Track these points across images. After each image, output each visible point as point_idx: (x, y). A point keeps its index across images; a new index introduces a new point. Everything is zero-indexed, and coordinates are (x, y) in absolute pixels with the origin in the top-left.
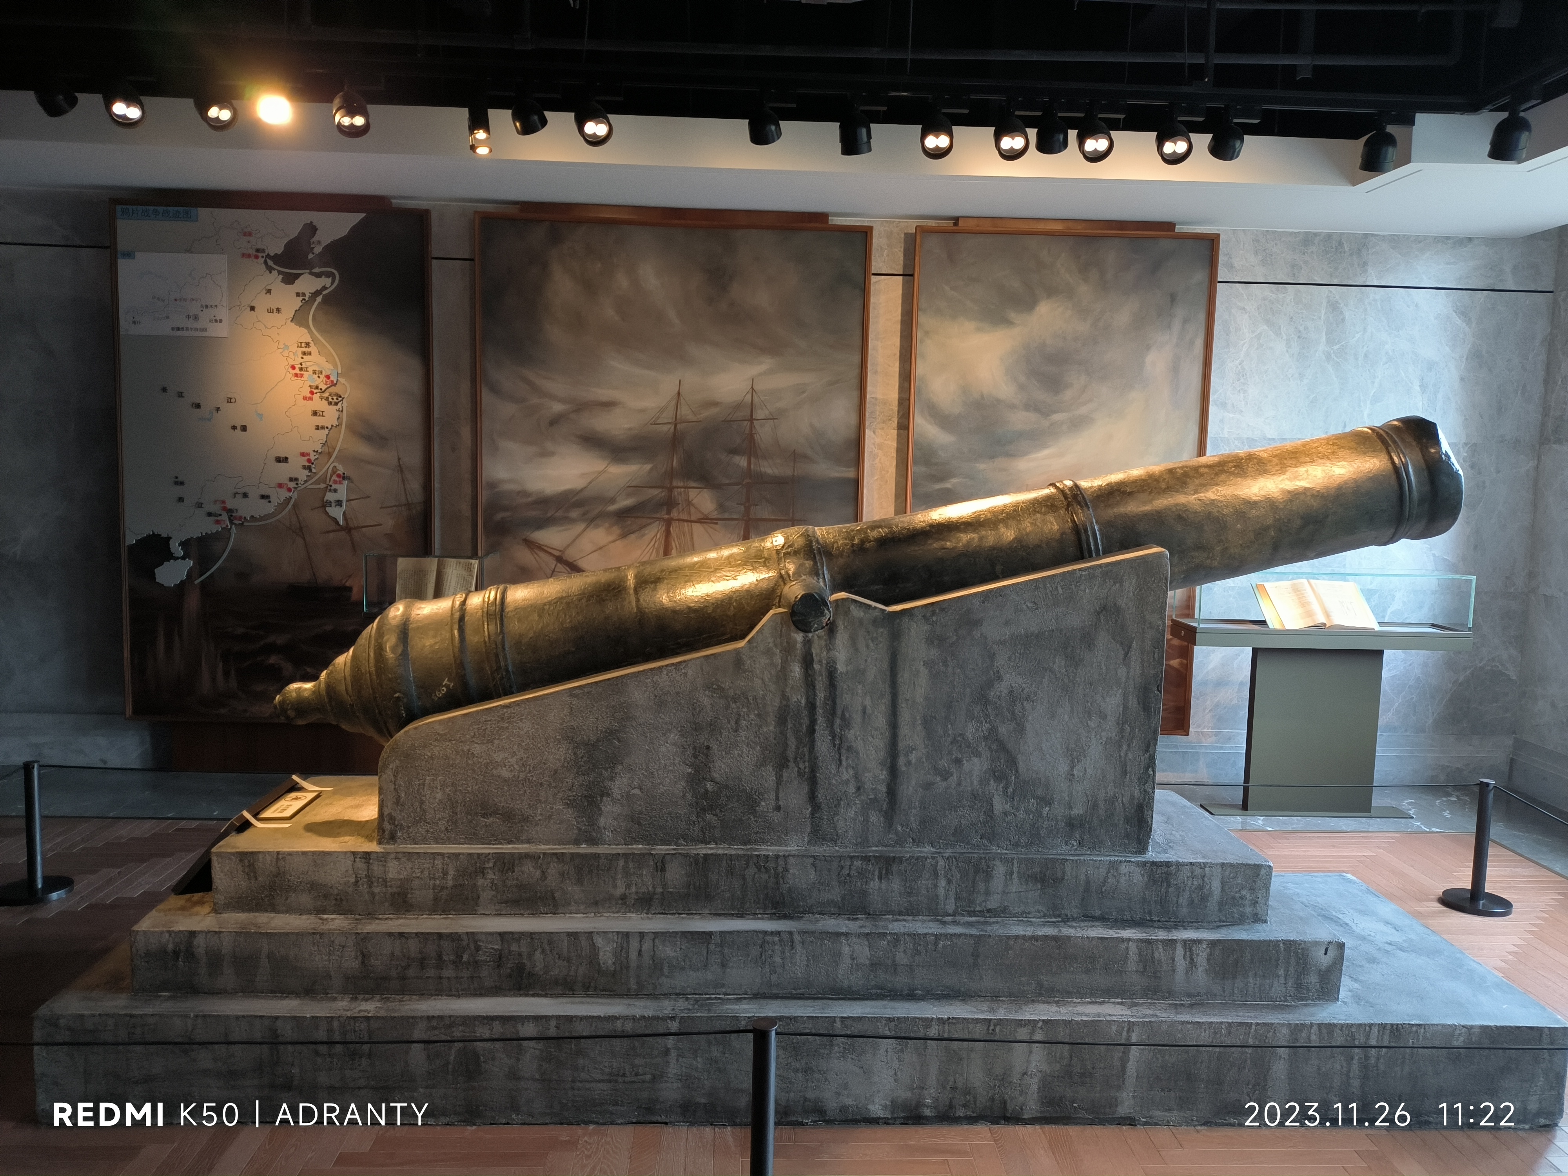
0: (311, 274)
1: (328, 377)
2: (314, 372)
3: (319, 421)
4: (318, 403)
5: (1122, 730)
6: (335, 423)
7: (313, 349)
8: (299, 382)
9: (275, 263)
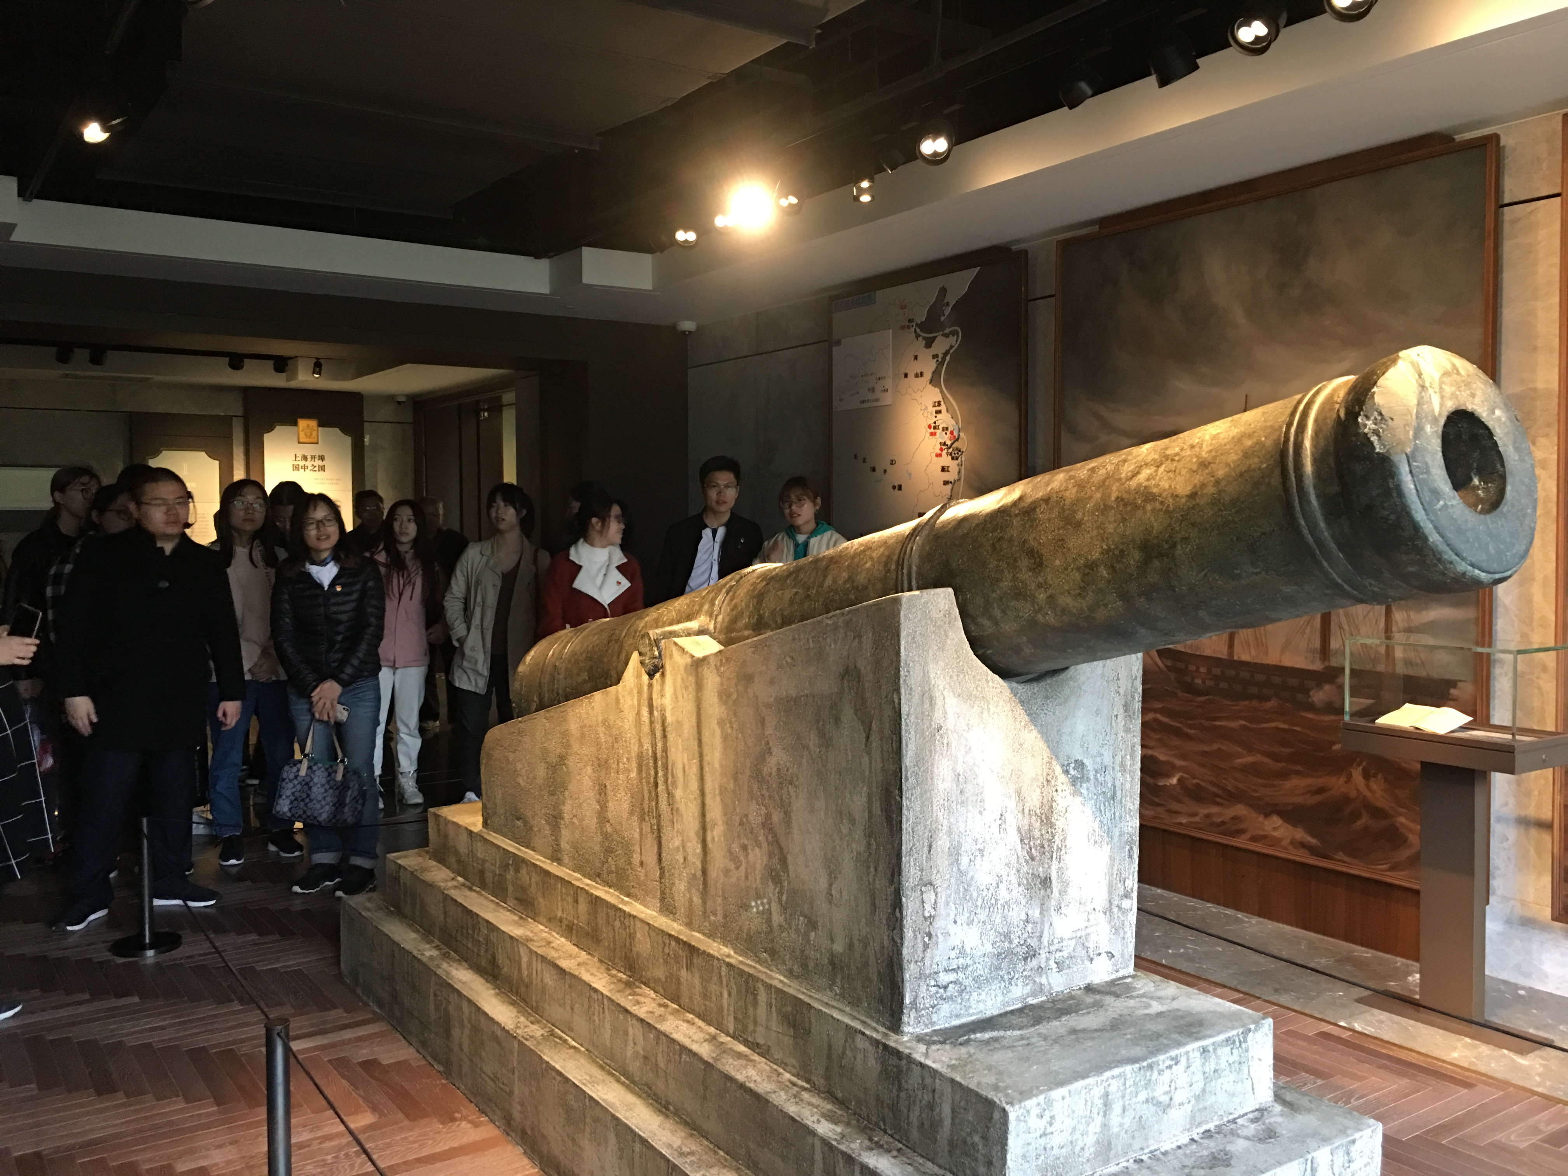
0: (944, 335)
1: (952, 433)
2: (943, 430)
3: (946, 476)
4: (946, 460)
5: (869, 844)
6: (956, 477)
7: (943, 408)
8: (933, 439)
9: (921, 331)
